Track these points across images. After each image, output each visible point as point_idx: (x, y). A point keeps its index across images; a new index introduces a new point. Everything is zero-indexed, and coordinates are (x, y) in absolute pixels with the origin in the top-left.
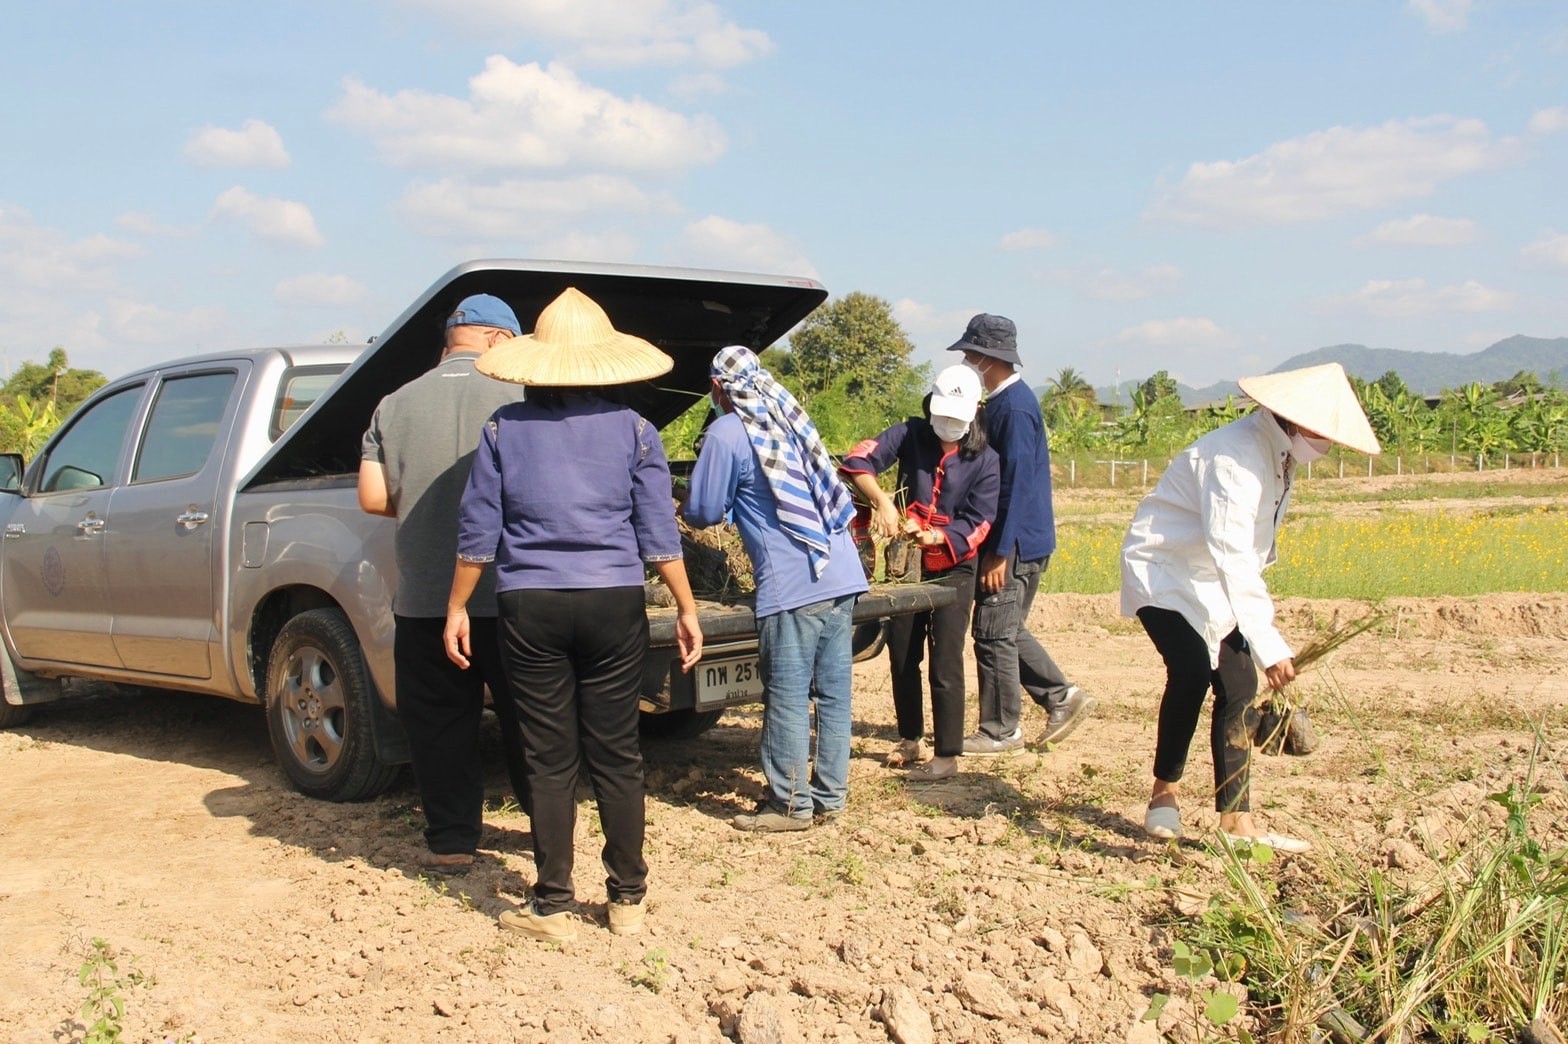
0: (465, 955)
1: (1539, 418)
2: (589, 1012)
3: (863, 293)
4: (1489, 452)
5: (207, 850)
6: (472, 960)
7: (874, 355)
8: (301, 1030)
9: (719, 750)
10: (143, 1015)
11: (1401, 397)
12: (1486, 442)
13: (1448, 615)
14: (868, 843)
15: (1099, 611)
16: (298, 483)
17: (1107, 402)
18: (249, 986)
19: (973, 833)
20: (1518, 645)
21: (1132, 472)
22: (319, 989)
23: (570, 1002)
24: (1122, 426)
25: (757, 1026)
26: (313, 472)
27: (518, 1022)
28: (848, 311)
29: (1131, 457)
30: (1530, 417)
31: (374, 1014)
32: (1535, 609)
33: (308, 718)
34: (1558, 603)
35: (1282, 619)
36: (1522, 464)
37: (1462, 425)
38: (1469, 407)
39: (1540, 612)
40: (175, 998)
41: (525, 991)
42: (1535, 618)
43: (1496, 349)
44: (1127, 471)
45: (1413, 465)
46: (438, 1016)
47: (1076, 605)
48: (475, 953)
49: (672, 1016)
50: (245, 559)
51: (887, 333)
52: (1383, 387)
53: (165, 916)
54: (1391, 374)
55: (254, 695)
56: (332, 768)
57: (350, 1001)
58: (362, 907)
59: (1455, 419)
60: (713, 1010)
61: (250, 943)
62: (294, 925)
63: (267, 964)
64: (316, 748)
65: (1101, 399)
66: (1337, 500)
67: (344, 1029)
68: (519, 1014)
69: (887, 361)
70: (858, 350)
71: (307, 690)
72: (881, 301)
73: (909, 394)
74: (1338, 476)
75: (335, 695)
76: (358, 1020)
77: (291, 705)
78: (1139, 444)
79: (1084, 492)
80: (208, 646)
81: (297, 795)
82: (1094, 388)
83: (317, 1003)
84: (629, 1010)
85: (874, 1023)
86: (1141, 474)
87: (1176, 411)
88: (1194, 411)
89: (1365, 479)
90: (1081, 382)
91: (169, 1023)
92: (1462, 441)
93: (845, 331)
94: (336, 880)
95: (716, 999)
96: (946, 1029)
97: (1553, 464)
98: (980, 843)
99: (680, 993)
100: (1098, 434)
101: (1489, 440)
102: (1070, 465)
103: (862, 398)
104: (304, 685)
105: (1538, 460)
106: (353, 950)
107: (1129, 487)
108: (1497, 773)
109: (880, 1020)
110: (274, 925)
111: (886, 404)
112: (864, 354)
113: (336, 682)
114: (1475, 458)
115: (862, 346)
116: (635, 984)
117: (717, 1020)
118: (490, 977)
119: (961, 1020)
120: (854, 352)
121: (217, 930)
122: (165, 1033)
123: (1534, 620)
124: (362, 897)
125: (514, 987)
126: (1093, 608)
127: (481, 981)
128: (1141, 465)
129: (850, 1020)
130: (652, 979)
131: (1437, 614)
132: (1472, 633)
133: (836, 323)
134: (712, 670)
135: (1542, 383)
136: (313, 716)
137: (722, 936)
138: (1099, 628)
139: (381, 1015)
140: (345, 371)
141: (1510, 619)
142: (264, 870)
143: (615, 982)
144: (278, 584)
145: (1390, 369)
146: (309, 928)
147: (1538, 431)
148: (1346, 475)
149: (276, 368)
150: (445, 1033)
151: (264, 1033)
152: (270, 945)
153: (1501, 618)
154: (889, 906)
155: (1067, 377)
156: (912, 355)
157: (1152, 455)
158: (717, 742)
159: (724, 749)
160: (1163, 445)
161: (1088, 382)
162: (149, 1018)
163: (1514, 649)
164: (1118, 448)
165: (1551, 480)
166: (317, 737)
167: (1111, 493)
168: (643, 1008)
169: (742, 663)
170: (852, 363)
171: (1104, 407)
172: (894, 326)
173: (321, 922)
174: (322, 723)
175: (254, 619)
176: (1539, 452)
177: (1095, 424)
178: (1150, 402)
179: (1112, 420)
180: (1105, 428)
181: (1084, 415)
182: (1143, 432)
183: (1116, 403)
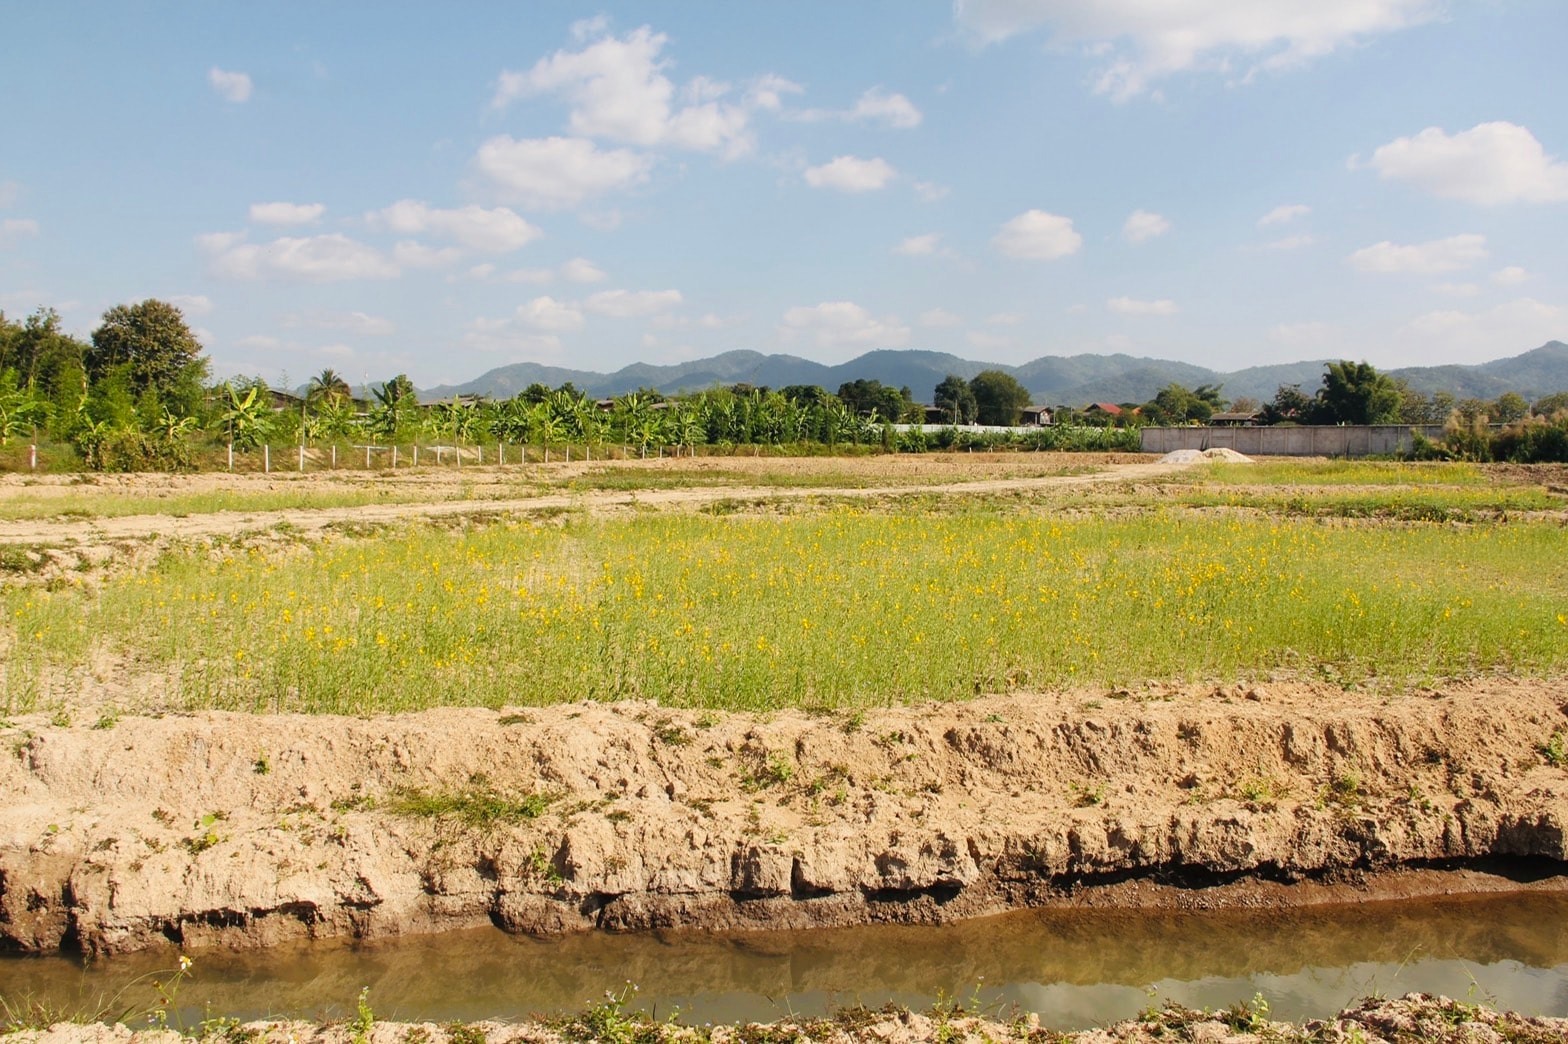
1: (679, 420)
3: (158, 299)
4: (648, 444)
7: (167, 352)
11: (582, 401)
12: (645, 437)
13: (965, 745)
15: (405, 759)
17: (360, 397)
21: (383, 456)
24: (373, 417)
28: (145, 315)
29: (382, 442)
30: (671, 420)
32: (1085, 730)
36: (670, 454)
37: (628, 423)
42: (1088, 745)
44: (379, 455)
45: (597, 453)
47: (365, 746)
51: (178, 334)
52: (569, 393)
65: (354, 395)
69: (178, 357)
70: (153, 347)
72: (173, 307)
74: (545, 461)
78: (388, 432)
79: (343, 474)
82: (350, 385)
86: (391, 458)
87: (413, 405)
88: (427, 406)
90: (339, 380)
92: (629, 436)
93: (141, 330)
97: (690, 455)
100: (353, 422)
101: (647, 436)
102: (332, 448)
105: (680, 451)
107: (382, 468)
111: (177, 393)
112: (159, 351)
114: (638, 449)
115: (156, 344)
120: (149, 348)
123: (1088, 750)
126: (396, 753)
128: (391, 451)
131: (945, 742)
132: (1006, 773)
133: (133, 324)
141: (1053, 748)
145: (567, 381)
147: (679, 430)
148: (549, 460)
153: (1041, 746)
155: (327, 376)
156: (198, 352)
157: (399, 441)
160: (407, 433)
161: (345, 381)
164: (371, 435)
167: (368, 475)
171: (356, 401)
172: (185, 328)
176: (681, 445)
177: (350, 414)
178: (395, 399)
179: (364, 412)
180: (358, 418)
181: (341, 407)
182: (389, 423)
183: (368, 399)
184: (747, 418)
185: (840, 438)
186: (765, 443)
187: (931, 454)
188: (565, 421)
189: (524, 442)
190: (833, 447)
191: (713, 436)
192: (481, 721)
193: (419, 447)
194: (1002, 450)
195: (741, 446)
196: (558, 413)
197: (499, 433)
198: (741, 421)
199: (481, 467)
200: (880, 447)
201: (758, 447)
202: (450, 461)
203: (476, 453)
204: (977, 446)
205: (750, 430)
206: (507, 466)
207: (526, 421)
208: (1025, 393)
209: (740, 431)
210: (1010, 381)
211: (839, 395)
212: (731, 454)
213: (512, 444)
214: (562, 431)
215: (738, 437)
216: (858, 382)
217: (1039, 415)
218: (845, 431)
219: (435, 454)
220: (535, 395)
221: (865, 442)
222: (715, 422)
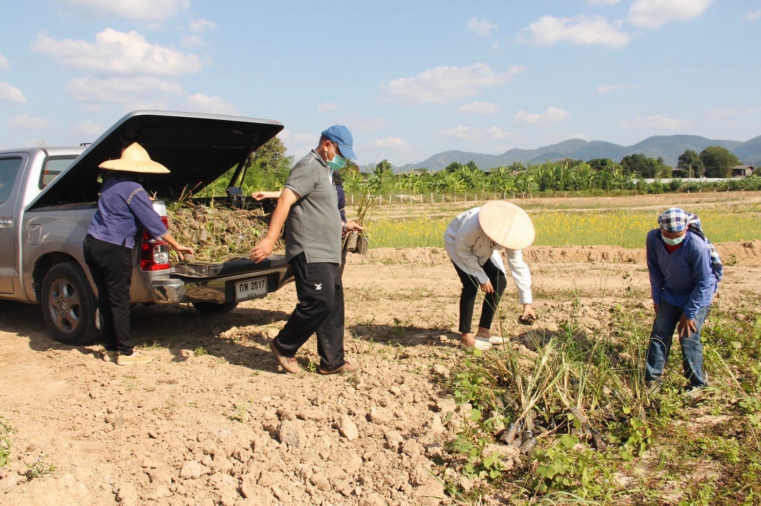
0: (155, 411)
1: (525, 180)
2: (216, 432)
4: (508, 192)
5: (23, 369)
6: (159, 413)
7: (270, 152)
8: (90, 448)
9: (239, 317)
10: (16, 445)
11: (476, 171)
12: (507, 189)
14: (313, 354)
16: (55, 207)
17: (364, 172)
18: (61, 429)
19: (355, 349)
20: (539, 266)
22: (94, 429)
23: (206, 429)
24: (370, 181)
25: (287, 434)
26: (60, 202)
27: (185, 439)
29: (375, 193)
30: (521, 179)
31: (123, 439)
33: (63, 310)
34: (544, 250)
35: (445, 258)
36: (519, 197)
37: (498, 182)
38: (500, 175)
39: (538, 253)
40: (29, 437)
41: (185, 425)
43: (508, 153)
44: (374, 199)
45: (481, 197)
46: (151, 439)
48: (159, 409)
49: (250, 432)
50: (29, 241)
51: (275, 143)
52: (469, 167)
53: (11, 400)
54: (472, 162)
55: (35, 300)
56: (75, 331)
57: (110, 434)
58: (103, 392)
59: (496, 180)
60: (266, 429)
61: (55, 410)
62: (73, 401)
63: (65, 419)
64: (66, 322)
65: (361, 170)
66: (456, 211)
67: (110, 446)
68: (186, 435)
69: (276, 155)
70: (264, 150)
71: (62, 297)
73: (285, 168)
74: (453, 201)
75: (75, 299)
76: (116, 442)
77: (54, 304)
78: (377, 188)
80: (13, 280)
81: (59, 343)
82: (359, 166)
83: (95, 436)
84: (232, 431)
85: (334, 430)
86: (379, 201)
87: (391, 175)
88: (398, 176)
89: (464, 202)
90: (354, 164)
91: (28, 449)
92: (498, 188)
94: (88, 381)
95: (267, 424)
96: (363, 430)
97: (530, 197)
98: (358, 353)
99: (251, 422)
100: (361, 184)
101: (508, 188)
102: (351, 197)
103: (266, 170)
104: (60, 295)
105: (525, 195)
106: (103, 411)
107: (375, 205)
108: (547, 316)
109: (336, 428)
110: (64, 402)
111: (276, 172)
112: (266, 152)
113: (76, 293)
114: (503, 194)
116: (232, 420)
117: (268, 432)
118: (168, 420)
119: (369, 426)
120: (262, 151)
121: (38, 405)
122: (28, 453)
124: (102, 387)
125: (180, 423)
127: (164, 421)
128: (379, 197)
129: (324, 429)
130: (239, 417)
134: (242, 285)
135: (525, 166)
136: (65, 309)
137: (262, 397)
138: (379, 263)
139: (126, 439)
140: (76, 159)
142: (53, 378)
143: (223, 419)
144: (46, 251)
145: (471, 160)
146: (81, 402)
147: (524, 184)
148: (456, 201)
149: (40, 157)
150: (156, 446)
151: (74, 450)
152: (64, 410)
154: (328, 381)
156: (285, 152)
157: (383, 193)
158: (237, 314)
159: (241, 317)
160: (387, 189)
161: (356, 164)
162: (19, 447)
163: (537, 268)
164: (370, 190)
165: (530, 203)
166: (67, 318)
168: (238, 430)
169: (254, 282)
170: (261, 156)
171: (363, 174)
172: (278, 140)
173: (85, 399)
174: (69, 312)
175: (35, 267)
176: (525, 192)
177: (360, 181)
178: (381, 172)
179: (367, 179)
180: (363, 182)
181: (355, 177)
182: (379, 184)
183: (368, 172)
184: (561, 178)
185: (614, 187)
186: (571, 190)
187: (664, 194)
188: (466, 181)
189: (444, 192)
190: (609, 192)
191: (543, 187)
192: (393, 250)
193: (392, 196)
194: (707, 191)
195: (557, 192)
196: (462, 177)
197: (432, 188)
198: (558, 179)
199: (422, 204)
200: (636, 191)
201: (566, 193)
202: (406, 201)
203: (420, 198)
204: (692, 189)
205: (563, 184)
206: (435, 204)
207: (445, 182)
208: (734, 158)
209: (557, 184)
210: (725, 152)
211: (622, 164)
212: (552, 196)
213: (438, 193)
214: (463, 186)
215: (556, 188)
216: (633, 156)
217: (744, 170)
218: (617, 183)
219: (400, 198)
220: (452, 168)
221: (628, 189)
222: (545, 180)
